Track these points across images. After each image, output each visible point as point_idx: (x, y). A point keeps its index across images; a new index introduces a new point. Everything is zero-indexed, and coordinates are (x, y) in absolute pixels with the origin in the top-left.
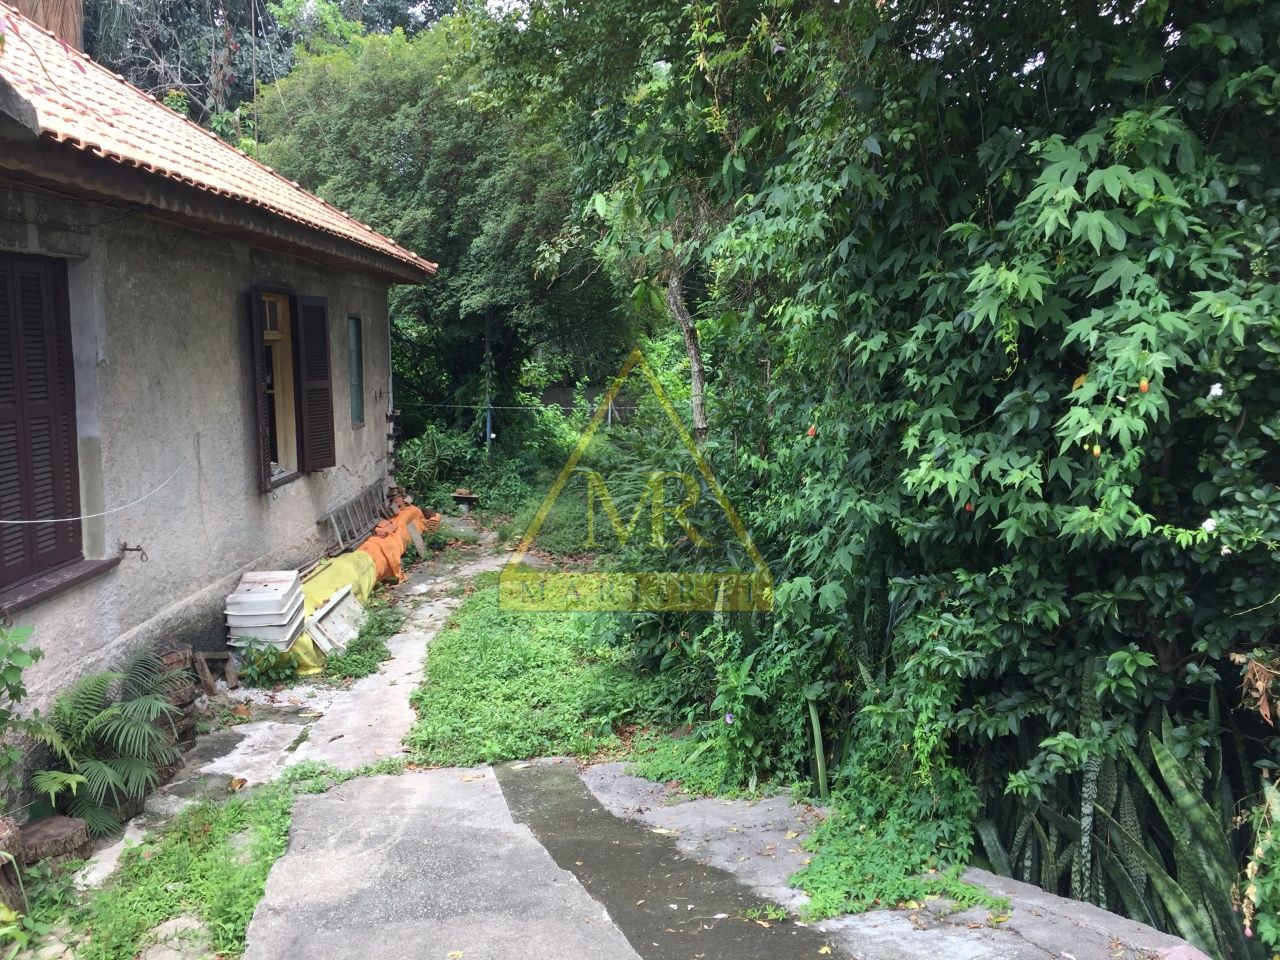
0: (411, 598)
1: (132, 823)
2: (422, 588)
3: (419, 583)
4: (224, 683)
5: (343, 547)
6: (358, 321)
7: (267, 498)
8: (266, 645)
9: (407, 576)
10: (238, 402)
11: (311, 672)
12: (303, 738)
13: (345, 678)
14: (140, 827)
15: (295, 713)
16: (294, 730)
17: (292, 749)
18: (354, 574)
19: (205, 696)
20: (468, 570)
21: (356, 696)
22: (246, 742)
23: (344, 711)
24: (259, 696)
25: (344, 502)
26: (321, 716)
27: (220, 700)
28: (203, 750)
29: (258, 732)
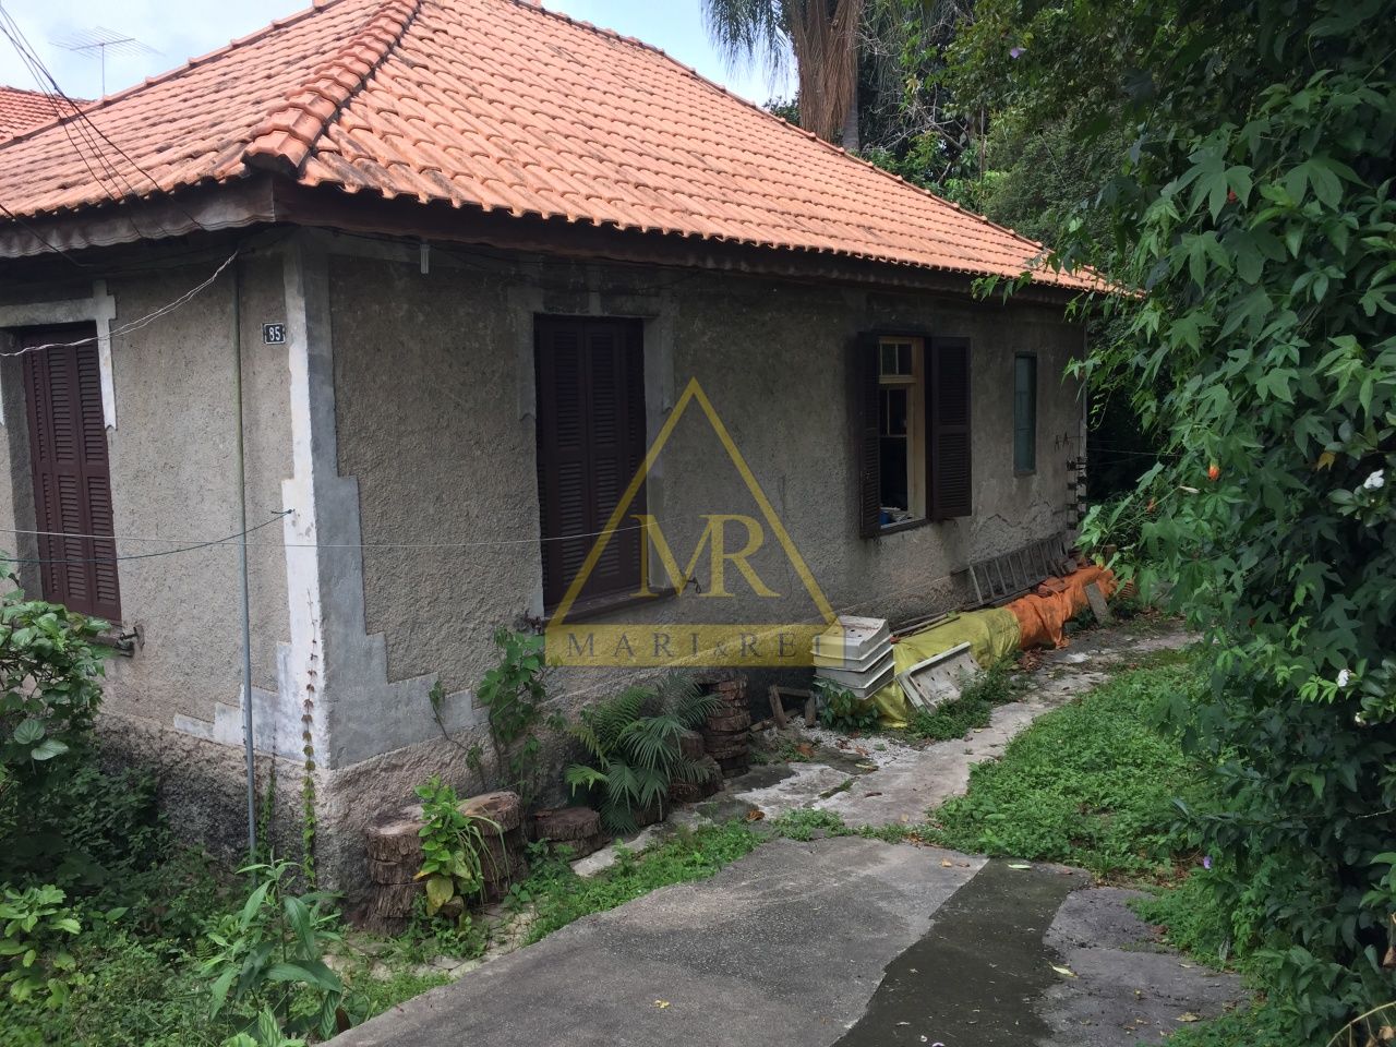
0: (1059, 667)
1: (649, 829)
2: (1079, 658)
3: (1077, 652)
4: (803, 720)
5: (981, 602)
6: (1032, 360)
7: (878, 544)
8: (844, 690)
9: (1066, 643)
10: (840, 447)
11: (896, 725)
12: (845, 787)
13: (925, 737)
14: (653, 833)
15: (853, 763)
16: (842, 777)
17: (827, 796)
18: (985, 631)
19: (775, 729)
20: (1145, 646)
21: (923, 758)
22: (793, 779)
23: (901, 770)
24: (830, 739)
25: (996, 554)
26: (876, 768)
27: (787, 735)
28: (751, 778)
29: (809, 773)
